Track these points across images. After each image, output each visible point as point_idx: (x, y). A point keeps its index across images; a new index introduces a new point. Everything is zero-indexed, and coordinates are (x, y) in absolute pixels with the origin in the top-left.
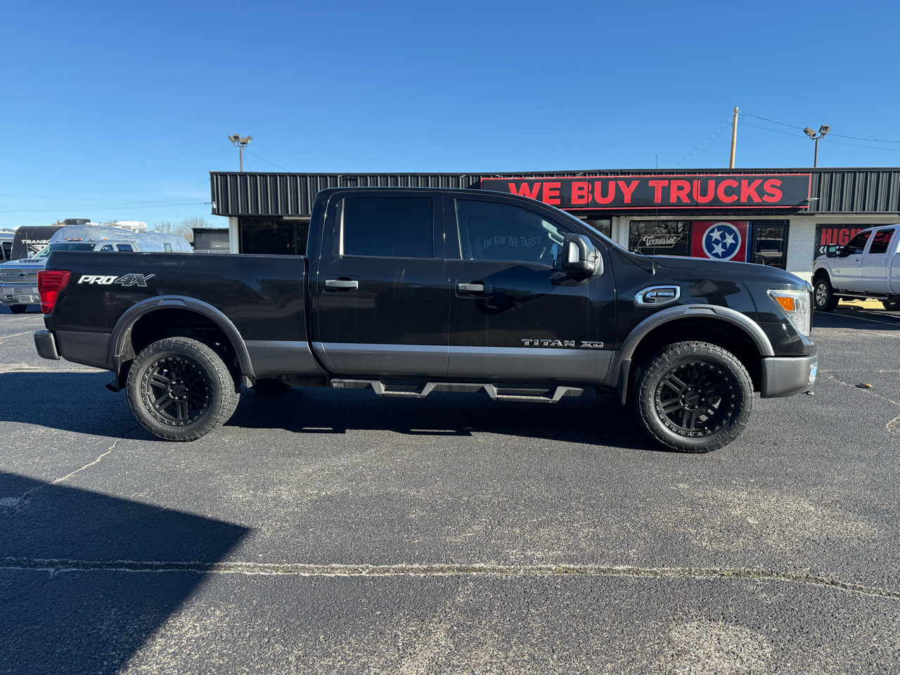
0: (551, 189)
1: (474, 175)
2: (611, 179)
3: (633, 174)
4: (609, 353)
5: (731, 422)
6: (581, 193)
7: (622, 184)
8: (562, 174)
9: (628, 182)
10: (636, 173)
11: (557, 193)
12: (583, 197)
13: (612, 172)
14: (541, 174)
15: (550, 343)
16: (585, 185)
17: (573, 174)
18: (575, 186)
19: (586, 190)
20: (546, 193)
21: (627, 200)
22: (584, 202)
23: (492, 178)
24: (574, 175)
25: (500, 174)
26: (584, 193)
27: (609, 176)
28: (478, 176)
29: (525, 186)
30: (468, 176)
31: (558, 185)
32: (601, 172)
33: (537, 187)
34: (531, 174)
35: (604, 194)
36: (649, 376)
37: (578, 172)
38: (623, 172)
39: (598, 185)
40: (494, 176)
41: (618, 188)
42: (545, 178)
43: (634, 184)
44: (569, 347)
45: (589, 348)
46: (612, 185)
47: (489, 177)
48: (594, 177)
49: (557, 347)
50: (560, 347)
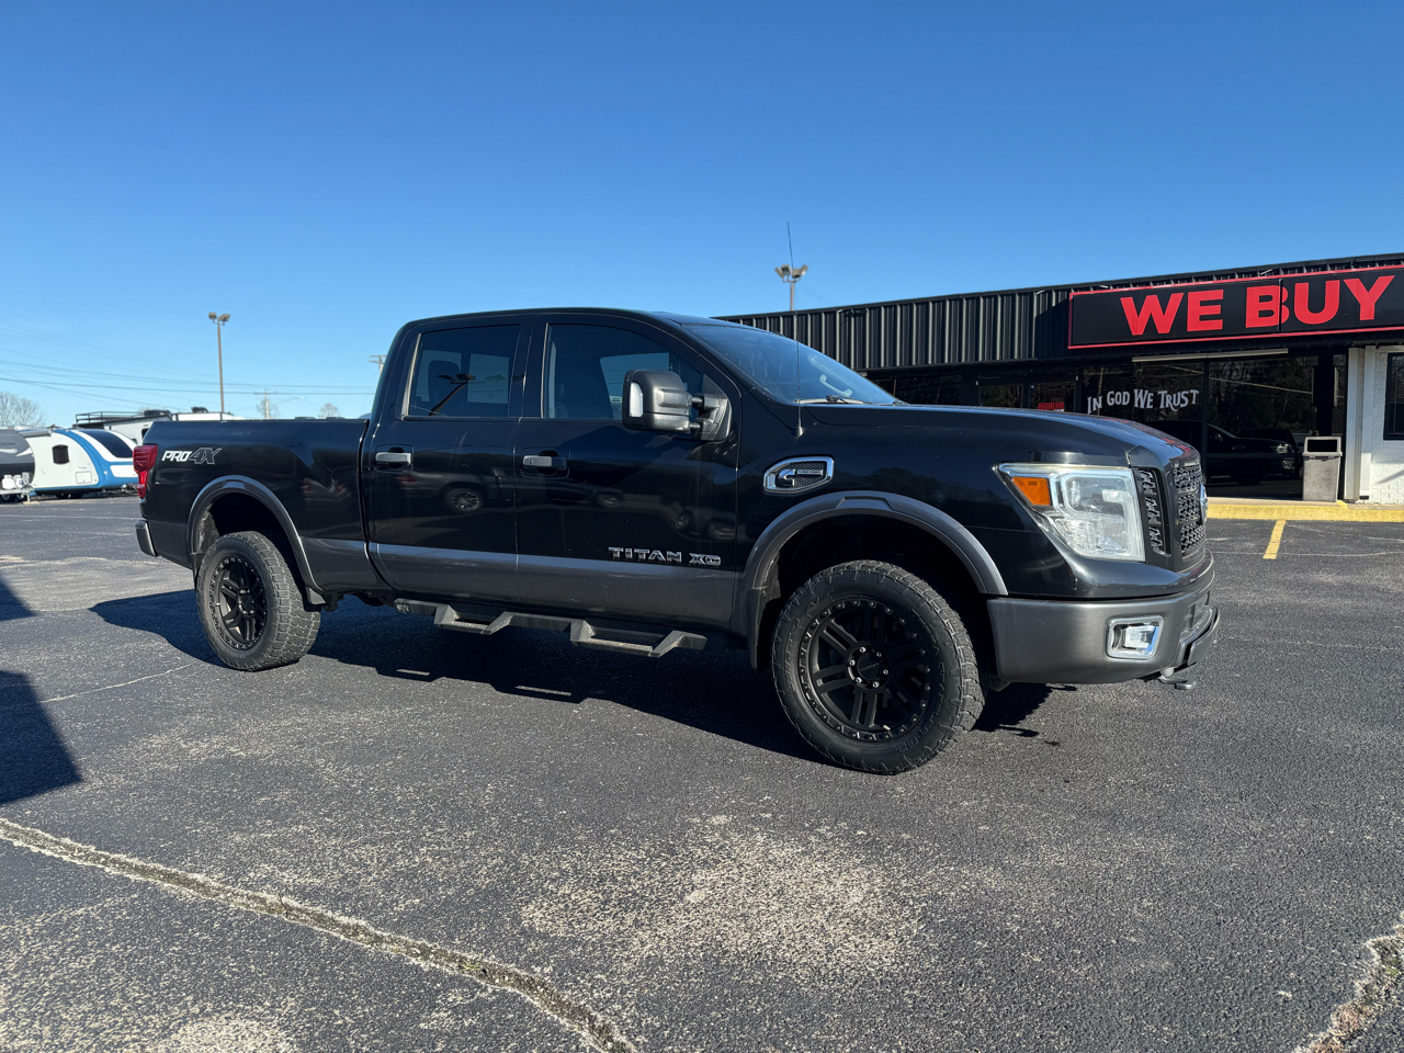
0: (1203, 303)
1: (1058, 289)
2: (1331, 277)
3: (1381, 263)
4: (729, 574)
5: (925, 721)
6: (1266, 306)
7: (1354, 286)
8: (1230, 274)
9: (1369, 281)
10: (1389, 262)
11: (1217, 309)
12: (1270, 313)
13: (1335, 264)
14: (1187, 278)
15: (648, 555)
16: (1274, 291)
17: (1252, 272)
18: (1253, 294)
19: (1276, 301)
20: (1195, 310)
21: (1367, 312)
22: (1272, 321)
23: (1092, 292)
24: (1255, 274)
25: (1108, 283)
26: (1273, 305)
27: (1329, 271)
28: (1066, 289)
29: (1152, 302)
30: (1048, 291)
31: (1219, 295)
32: (1310, 266)
33: (1175, 302)
34: (1166, 279)
35: (1316, 304)
36: (785, 621)
37: (1262, 269)
38: (1358, 262)
39: (1302, 291)
40: (1095, 288)
41: (1345, 293)
42: (1194, 283)
43: (1382, 284)
44: (674, 563)
45: (702, 566)
46: (1332, 289)
47: (1088, 289)
48: (1297, 275)
49: (656, 561)
50: (663, 563)
